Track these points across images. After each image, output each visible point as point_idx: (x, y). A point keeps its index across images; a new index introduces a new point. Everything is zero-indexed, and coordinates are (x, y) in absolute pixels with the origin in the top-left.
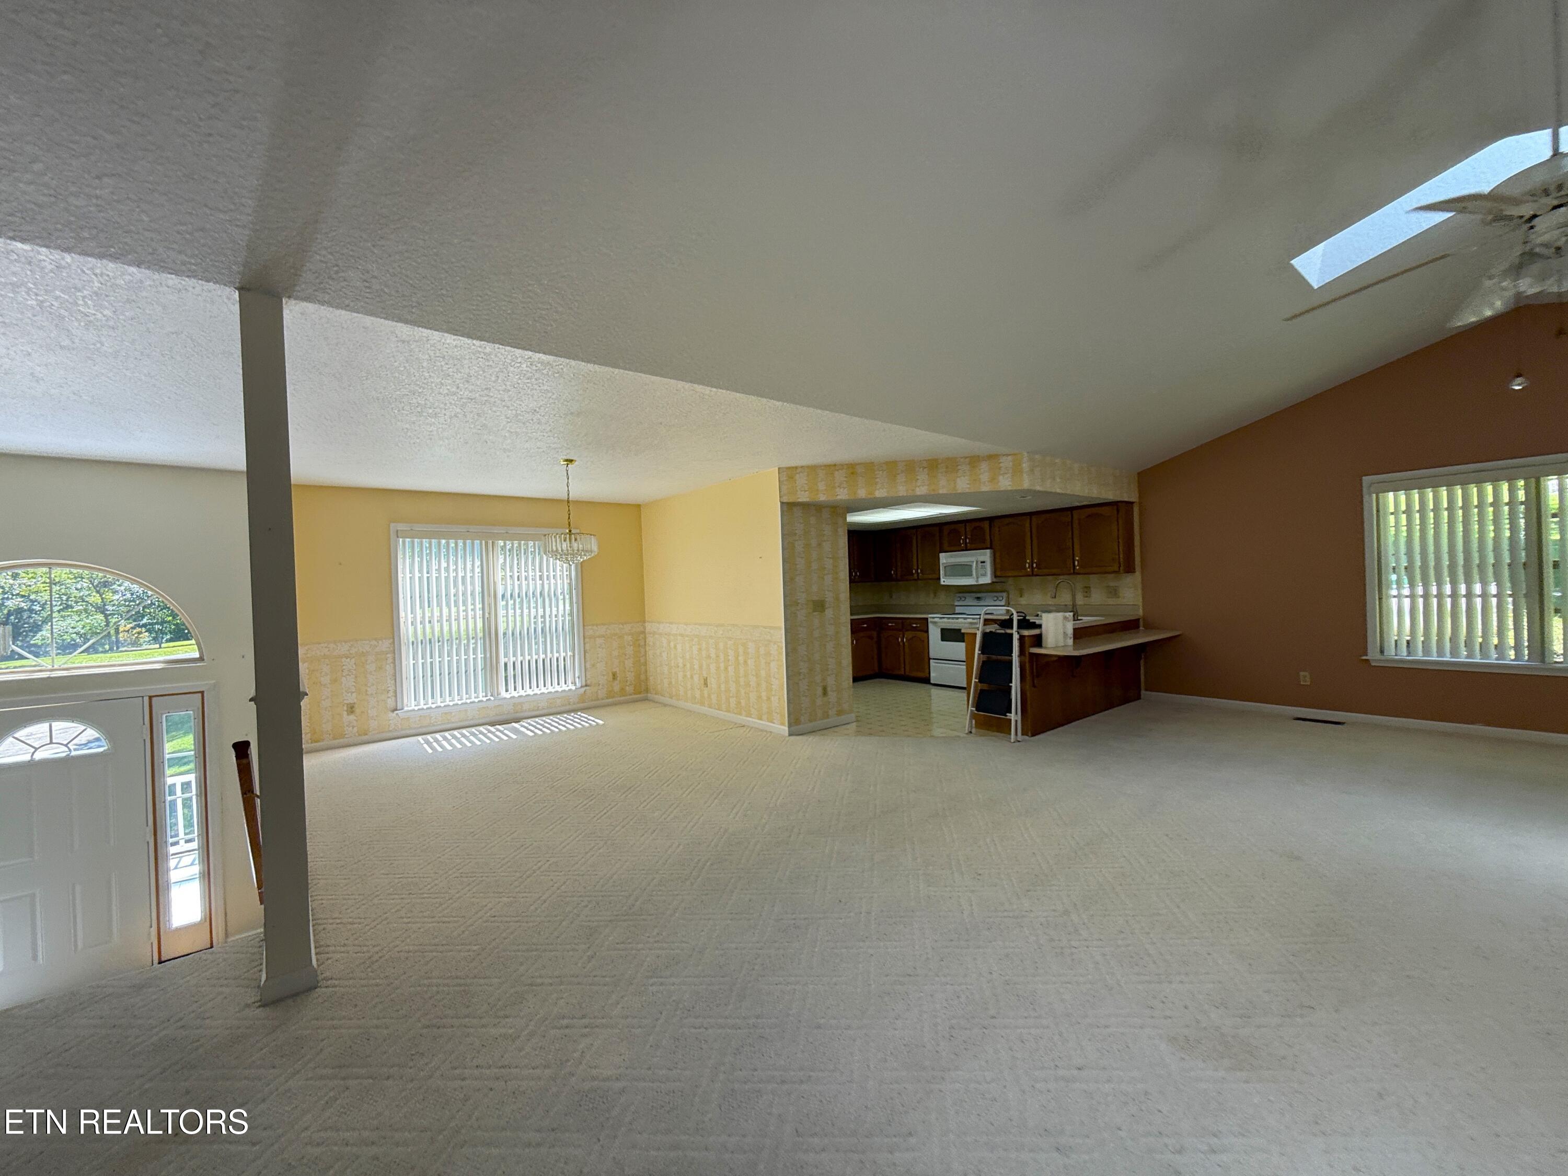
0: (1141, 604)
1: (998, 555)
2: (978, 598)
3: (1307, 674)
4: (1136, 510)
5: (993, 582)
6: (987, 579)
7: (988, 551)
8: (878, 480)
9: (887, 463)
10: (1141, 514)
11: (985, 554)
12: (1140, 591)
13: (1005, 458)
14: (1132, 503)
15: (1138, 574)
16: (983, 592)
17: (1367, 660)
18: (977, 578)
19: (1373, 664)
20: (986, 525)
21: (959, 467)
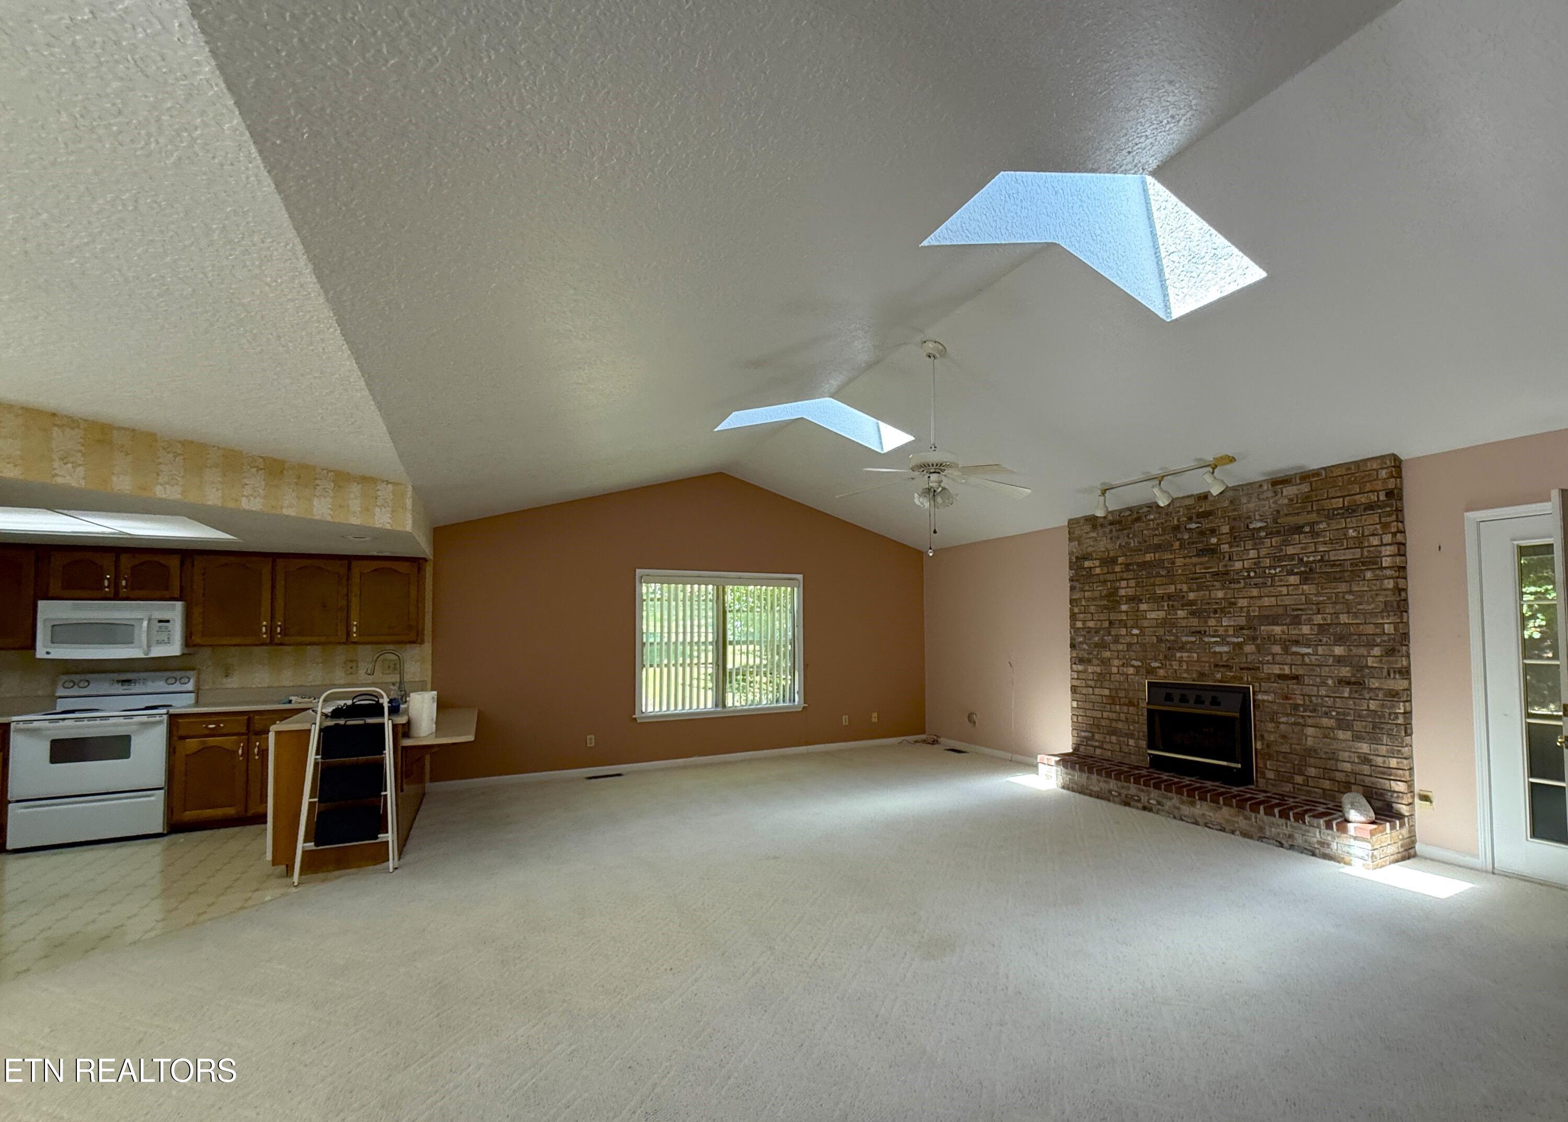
0: (430, 680)
1: (197, 611)
2: (124, 682)
3: (593, 737)
4: (429, 570)
5: (183, 654)
6: (174, 648)
7: (179, 605)
8: (162, 467)
9: (185, 443)
10: (435, 574)
11: (174, 608)
12: (429, 666)
13: (384, 485)
14: (425, 560)
15: (427, 648)
16: (139, 671)
17: (635, 718)
18: (149, 646)
19: (639, 721)
20: (174, 563)
21: (318, 482)
